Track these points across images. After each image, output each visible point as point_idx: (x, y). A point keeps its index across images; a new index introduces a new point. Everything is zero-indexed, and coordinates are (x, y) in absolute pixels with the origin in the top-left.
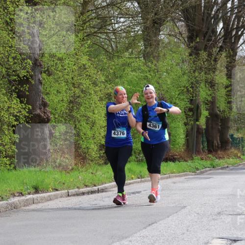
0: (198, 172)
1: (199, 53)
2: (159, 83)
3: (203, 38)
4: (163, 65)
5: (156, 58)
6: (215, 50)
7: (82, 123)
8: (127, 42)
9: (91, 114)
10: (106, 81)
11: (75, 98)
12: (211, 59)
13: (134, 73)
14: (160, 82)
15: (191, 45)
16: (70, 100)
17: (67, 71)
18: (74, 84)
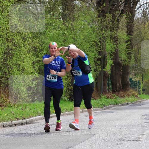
0: (104, 107)
1: (105, 15)
2: (74, 39)
3: (108, 3)
4: (77, 24)
5: (72, 19)
6: (118, 13)
7: (14, 70)
8: (49, 6)
9: (21, 63)
10: (33, 37)
11: (9, 50)
12: (115, 20)
13: (55, 31)
14: (75, 37)
15: (99, 8)
16: (5, 52)
17: (2, 29)
18: (7, 39)
